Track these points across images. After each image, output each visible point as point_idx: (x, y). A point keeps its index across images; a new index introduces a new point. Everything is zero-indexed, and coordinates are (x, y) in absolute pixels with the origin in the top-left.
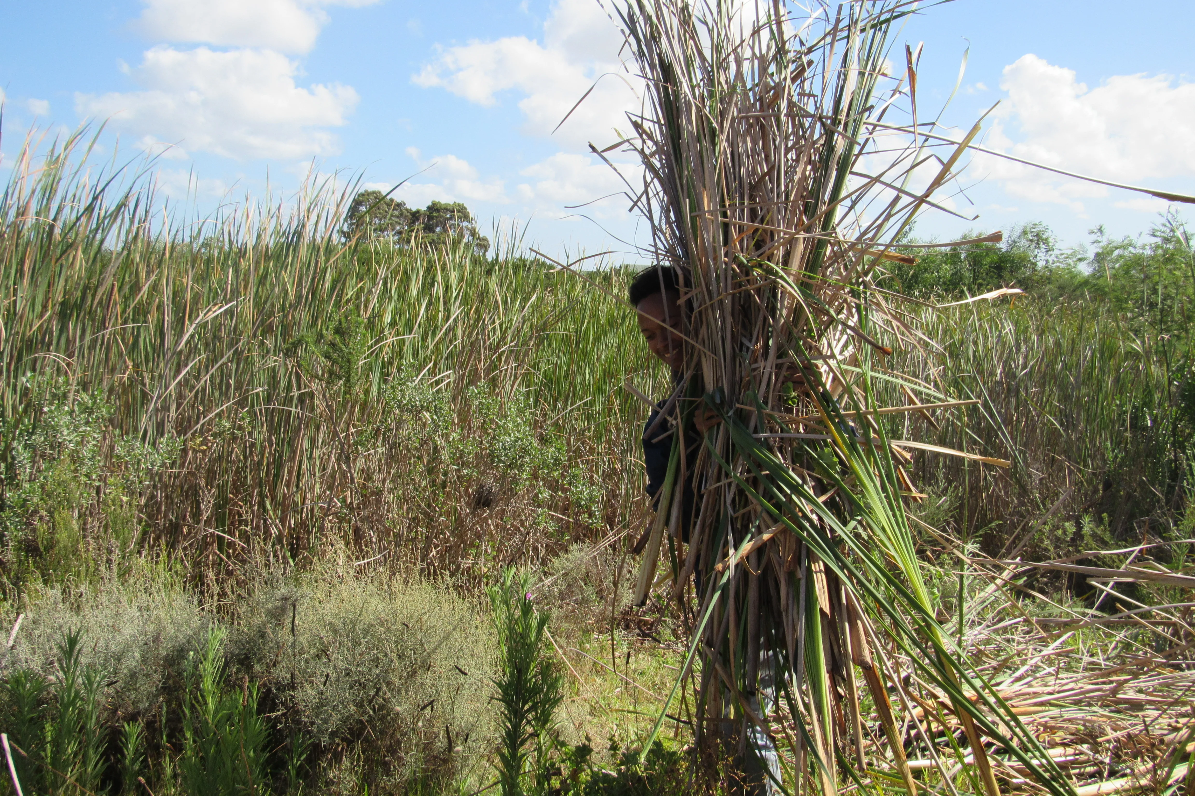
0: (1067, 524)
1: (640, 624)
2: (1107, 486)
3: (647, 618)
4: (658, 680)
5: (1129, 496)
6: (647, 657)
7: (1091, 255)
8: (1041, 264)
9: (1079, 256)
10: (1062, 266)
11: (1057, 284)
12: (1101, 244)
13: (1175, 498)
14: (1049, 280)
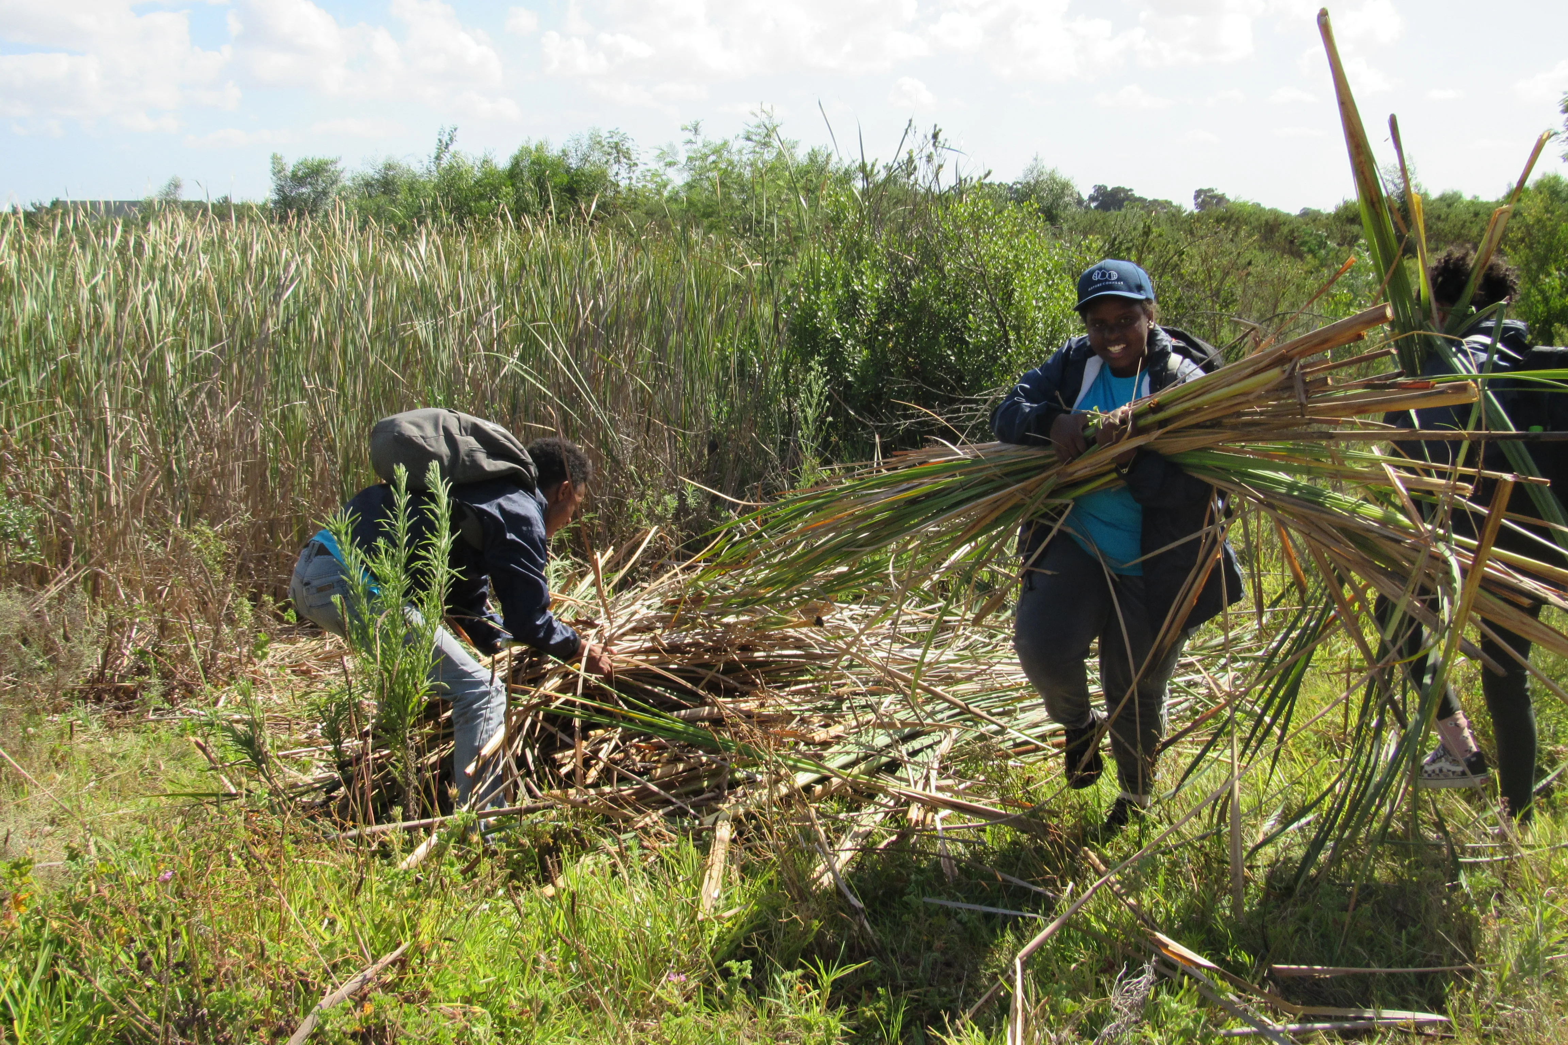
0: (667, 497)
1: (117, 692)
2: (713, 447)
3: (127, 683)
4: (147, 762)
5: (738, 459)
6: (130, 736)
7: (682, 159)
8: (623, 184)
9: (668, 160)
10: (649, 186)
11: (644, 209)
12: (695, 147)
13: (790, 454)
14: (635, 205)
